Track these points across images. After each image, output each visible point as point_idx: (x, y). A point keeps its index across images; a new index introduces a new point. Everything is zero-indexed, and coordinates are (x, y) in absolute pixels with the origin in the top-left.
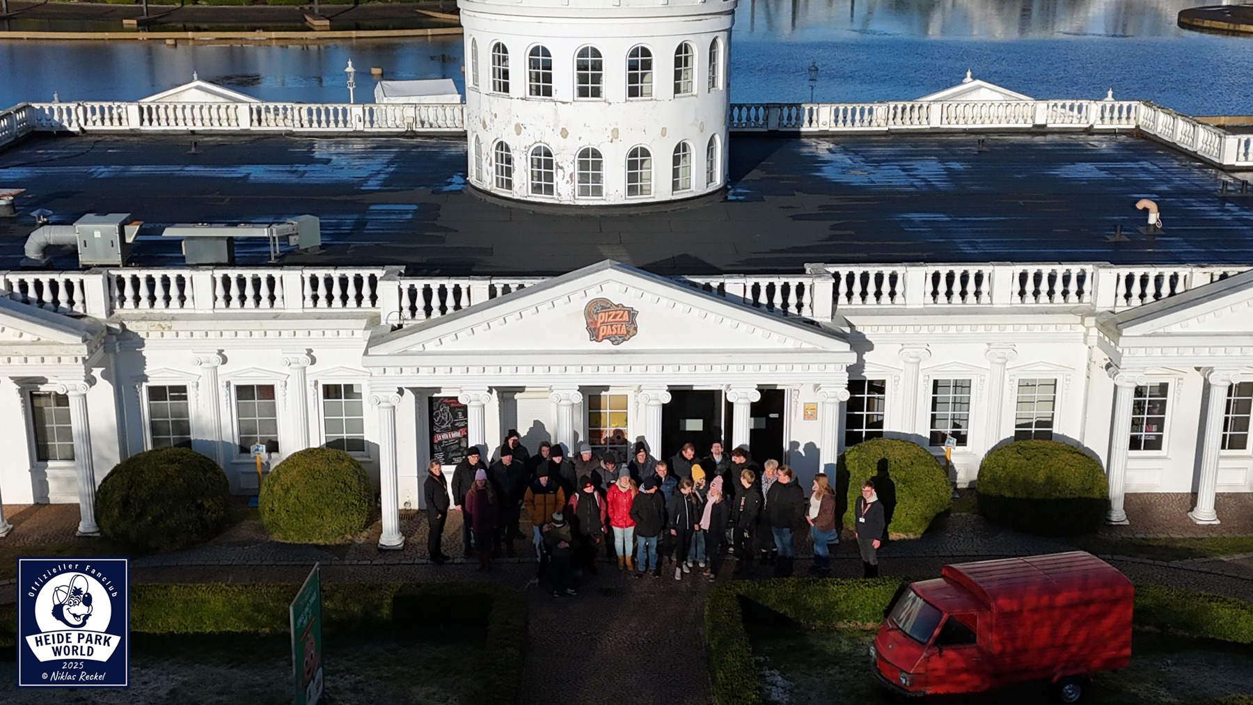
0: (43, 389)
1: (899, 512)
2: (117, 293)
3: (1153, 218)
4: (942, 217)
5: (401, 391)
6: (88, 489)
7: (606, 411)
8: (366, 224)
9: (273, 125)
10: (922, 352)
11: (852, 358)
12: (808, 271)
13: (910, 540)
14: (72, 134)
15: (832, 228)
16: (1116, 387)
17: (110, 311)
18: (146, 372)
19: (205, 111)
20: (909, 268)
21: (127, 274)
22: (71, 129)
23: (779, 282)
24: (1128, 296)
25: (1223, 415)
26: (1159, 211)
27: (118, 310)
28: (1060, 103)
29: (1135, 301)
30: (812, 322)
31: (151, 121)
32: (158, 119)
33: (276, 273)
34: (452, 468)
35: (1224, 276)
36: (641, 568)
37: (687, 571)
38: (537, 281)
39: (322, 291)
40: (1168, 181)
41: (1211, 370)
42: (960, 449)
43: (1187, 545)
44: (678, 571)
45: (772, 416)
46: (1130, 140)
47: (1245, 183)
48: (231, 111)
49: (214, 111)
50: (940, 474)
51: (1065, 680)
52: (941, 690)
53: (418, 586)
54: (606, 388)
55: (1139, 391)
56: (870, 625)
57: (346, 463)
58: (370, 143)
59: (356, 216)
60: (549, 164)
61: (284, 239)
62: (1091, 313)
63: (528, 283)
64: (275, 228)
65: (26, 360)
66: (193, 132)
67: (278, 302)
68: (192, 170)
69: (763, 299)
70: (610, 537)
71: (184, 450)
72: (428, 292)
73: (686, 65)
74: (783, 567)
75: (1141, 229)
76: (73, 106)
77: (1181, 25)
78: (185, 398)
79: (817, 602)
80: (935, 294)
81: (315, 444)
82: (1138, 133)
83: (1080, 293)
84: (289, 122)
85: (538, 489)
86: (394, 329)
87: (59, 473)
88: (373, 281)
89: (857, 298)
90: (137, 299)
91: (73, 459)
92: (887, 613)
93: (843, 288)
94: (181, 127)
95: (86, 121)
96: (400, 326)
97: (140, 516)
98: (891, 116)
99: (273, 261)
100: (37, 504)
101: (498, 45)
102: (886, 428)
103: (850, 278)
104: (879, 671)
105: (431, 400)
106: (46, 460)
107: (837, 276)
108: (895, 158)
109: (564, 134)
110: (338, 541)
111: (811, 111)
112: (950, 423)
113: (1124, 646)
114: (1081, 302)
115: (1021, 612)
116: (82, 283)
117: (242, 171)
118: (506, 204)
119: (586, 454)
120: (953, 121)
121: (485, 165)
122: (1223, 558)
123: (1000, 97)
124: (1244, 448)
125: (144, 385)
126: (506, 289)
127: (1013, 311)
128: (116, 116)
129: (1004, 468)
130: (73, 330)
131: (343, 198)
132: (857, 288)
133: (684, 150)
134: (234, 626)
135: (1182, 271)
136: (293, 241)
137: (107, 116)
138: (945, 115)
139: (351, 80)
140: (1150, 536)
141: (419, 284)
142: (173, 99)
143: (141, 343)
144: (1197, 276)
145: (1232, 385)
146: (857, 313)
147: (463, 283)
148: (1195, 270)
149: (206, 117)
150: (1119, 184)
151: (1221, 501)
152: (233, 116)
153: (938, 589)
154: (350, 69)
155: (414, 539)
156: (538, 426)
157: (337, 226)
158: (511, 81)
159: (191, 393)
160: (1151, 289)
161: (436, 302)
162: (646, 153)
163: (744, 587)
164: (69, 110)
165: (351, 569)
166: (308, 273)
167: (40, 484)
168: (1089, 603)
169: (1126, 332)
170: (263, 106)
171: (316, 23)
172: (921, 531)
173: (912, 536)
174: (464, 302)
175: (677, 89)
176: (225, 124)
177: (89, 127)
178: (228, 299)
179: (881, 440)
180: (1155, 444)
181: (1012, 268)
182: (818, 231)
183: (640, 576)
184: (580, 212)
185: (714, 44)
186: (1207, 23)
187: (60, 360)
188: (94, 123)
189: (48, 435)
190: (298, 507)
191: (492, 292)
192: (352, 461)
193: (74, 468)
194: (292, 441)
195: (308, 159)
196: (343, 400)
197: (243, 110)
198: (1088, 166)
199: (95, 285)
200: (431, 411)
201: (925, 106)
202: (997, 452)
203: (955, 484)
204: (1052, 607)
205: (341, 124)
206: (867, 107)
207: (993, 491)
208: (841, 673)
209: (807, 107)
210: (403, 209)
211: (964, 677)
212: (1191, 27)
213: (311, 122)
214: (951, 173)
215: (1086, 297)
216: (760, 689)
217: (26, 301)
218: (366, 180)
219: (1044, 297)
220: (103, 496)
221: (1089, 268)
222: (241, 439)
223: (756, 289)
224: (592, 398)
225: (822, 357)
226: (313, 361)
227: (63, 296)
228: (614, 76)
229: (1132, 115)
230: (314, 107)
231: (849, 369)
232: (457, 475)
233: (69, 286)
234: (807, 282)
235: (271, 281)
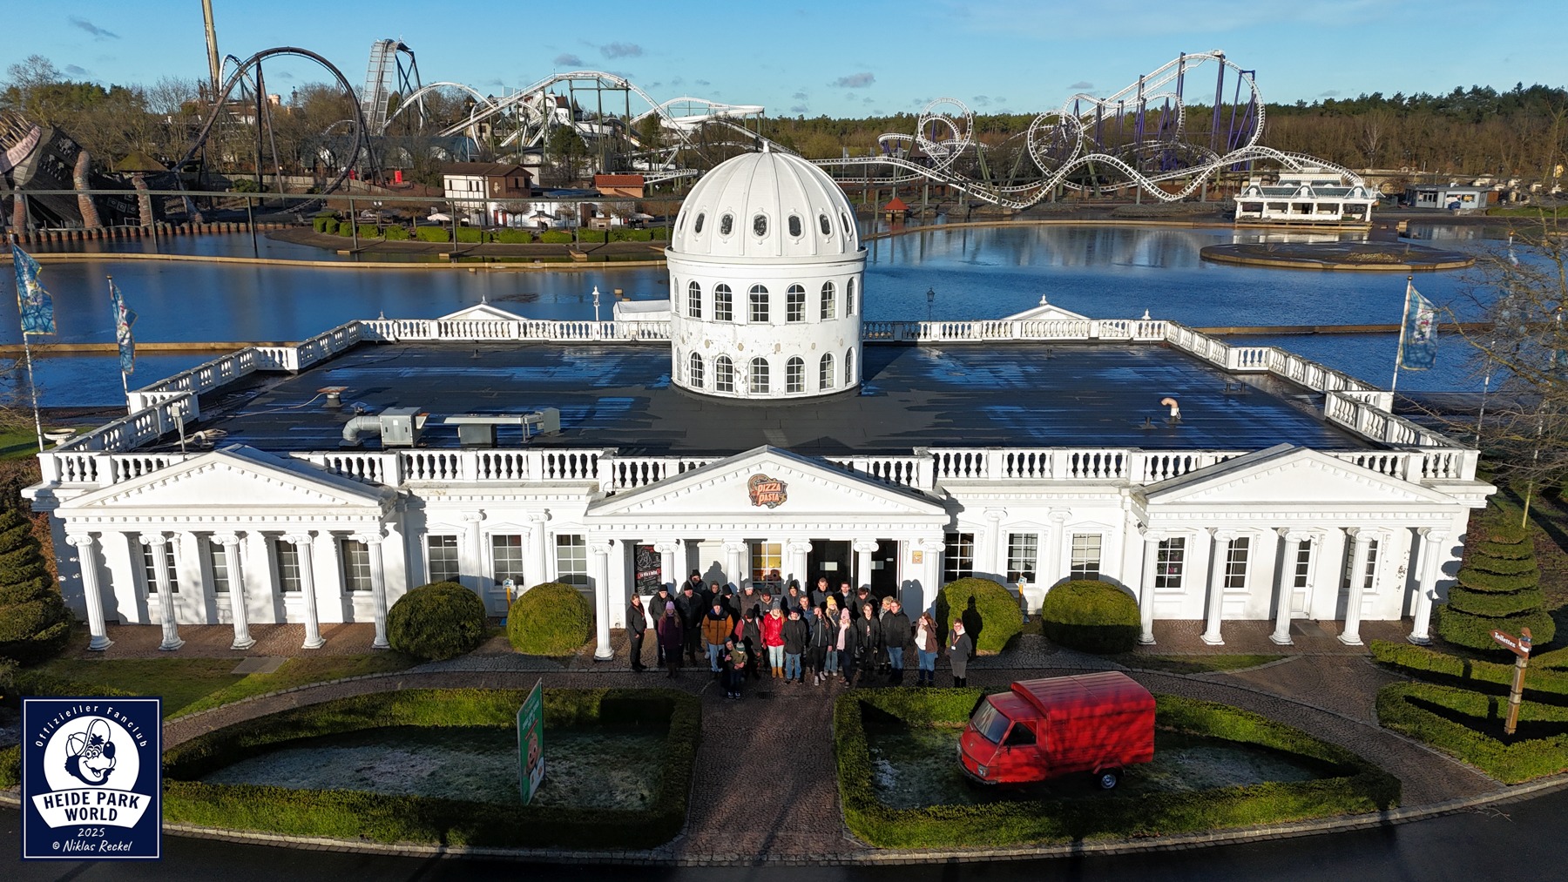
0: (351, 538)
1: (984, 636)
2: (407, 468)
3: (1174, 412)
4: (1017, 409)
5: (612, 542)
6: (381, 614)
7: (765, 556)
8: (594, 413)
9: (534, 335)
10: (1001, 514)
11: (947, 520)
12: (915, 453)
13: (991, 656)
14: (389, 343)
15: (937, 417)
16: (1145, 542)
17: (401, 481)
18: (426, 526)
19: (486, 326)
20: (990, 451)
21: (414, 454)
22: (388, 339)
23: (893, 461)
24: (1154, 473)
25: (1226, 562)
26: (1179, 406)
27: (407, 481)
28: (1108, 322)
29: (1159, 477)
30: (918, 492)
31: (447, 333)
32: (452, 332)
33: (523, 453)
34: (650, 598)
35: (1225, 459)
36: (789, 677)
37: (823, 679)
38: (715, 460)
39: (557, 466)
40: (1187, 382)
41: (1215, 530)
42: (1030, 585)
43: (1199, 661)
44: (817, 678)
45: (889, 560)
46: (1160, 350)
47: (1244, 384)
48: (505, 326)
49: (492, 327)
50: (1013, 606)
51: (1103, 772)
52: (1009, 779)
53: (620, 691)
54: (766, 540)
55: (1163, 544)
56: (959, 724)
57: (572, 595)
58: (605, 350)
59: (588, 407)
60: (729, 369)
61: (533, 425)
62: (1126, 486)
63: (708, 461)
64: (526, 418)
65: (337, 518)
66: (477, 341)
67: (524, 475)
68: (473, 371)
69: (882, 474)
70: (766, 652)
71: (453, 584)
72: (634, 467)
73: (830, 298)
74: (896, 677)
75: (1165, 419)
76: (390, 323)
77: (1203, 258)
78: (455, 544)
79: (917, 706)
80: (1010, 470)
81: (550, 580)
82: (1166, 344)
83: (1118, 470)
84: (546, 334)
85: (713, 617)
86: (608, 495)
87: (360, 600)
88: (594, 458)
89: (952, 473)
90: (421, 472)
91: (371, 590)
92: (972, 715)
93: (942, 465)
94: (469, 338)
95: (400, 333)
96: (613, 493)
97: (418, 634)
98: (984, 331)
99: (525, 441)
100: (346, 623)
101: (693, 283)
102: (975, 569)
103: (947, 458)
104: (963, 763)
105: (635, 547)
106: (353, 590)
107: (936, 457)
108: (986, 363)
109: (741, 347)
110: (565, 653)
111: (925, 328)
112: (1022, 565)
113: (1148, 745)
114: (1118, 476)
115: (1068, 720)
116: (380, 460)
117: (508, 372)
118: (698, 398)
119: (749, 590)
120: (1030, 335)
121: (684, 369)
122: (1226, 672)
123: (1064, 317)
124: (1243, 586)
125: (426, 535)
126: (692, 466)
127: (1067, 484)
128: (421, 330)
129: (1062, 602)
130: (373, 495)
131: (580, 392)
132: (952, 465)
133: (829, 359)
134: (482, 721)
135: (1194, 455)
136: (540, 426)
137: (415, 329)
138: (1024, 330)
139: (597, 301)
140: (1172, 654)
141: (628, 462)
142: (464, 318)
143: (423, 504)
144: (1205, 459)
145: (1232, 541)
146: (952, 484)
147: (660, 461)
148: (1203, 454)
149: (487, 330)
150: (1150, 384)
151: (1226, 626)
152: (506, 330)
153: (1010, 701)
154: (596, 293)
155: (620, 652)
156: (716, 566)
157: (574, 415)
158: (702, 309)
159: (459, 541)
160: (1171, 468)
161: (640, 475)
162: (800, 361)
163: (864, 694)
164: (387, 326)
165: (573, 676)
166: (547, 453)
167: (348, 609)
168: (1120, 713)
169: (1151, 501)
170: (528, 323)
171: (577, 256)
172: (1000, 649)
173: (993, 653)
174: (661, 475)
175: (824, 315)
176: (500, 335)
177: (402, 337)
178: (488, 472)
179: (970, 579)
180: (1175, 583)
181: (1067, 451)
182: (929, 418)
183: (788, 683)
184: (752, 404)
185: (850, 283)
186: (1221, 257)
187: (362, 518)
188: (406, 334)
189: (355, 572)
190: (536, 628)
191: (682, 467)
192: (576, 593)
193: (371, 596)
194: (533, 578)
195: (558, 362)
196: (572, 546)
197: (514, 326)
198: (1128, 370)
199: (390, 461)
200: (636, 556)
201: (1009, 323)
202: (1057, 588)
203: (1025, 612)
204: (1091, 717)
205: (584, 336)
206: (966, 324)
207: (1053, 619)
208: (936, 763)
209: (923, 324)
210: (623, 400)
211: (1026, 769)
212: (1210, 260)
213: (562, 334)
214: (1027, 376)
215: (1123, 473)
216: (871, 778)
217: (340, 473)
218: (599, 378)
219: (1091, 473)
220: (391, 618)
221: (1125, 452)
222: (496, 575)
223: (877, 466)
224: (755, 546)
225: (925, 519)
226: (550, 518)
227: (367, 470)
228: (778, 306)
229: (1162, 330)
230: (565, 323)
231: (945, 528)
232: (652, 602)
233: (371, 462)
234: (914, 461)
235: (520, 459)
